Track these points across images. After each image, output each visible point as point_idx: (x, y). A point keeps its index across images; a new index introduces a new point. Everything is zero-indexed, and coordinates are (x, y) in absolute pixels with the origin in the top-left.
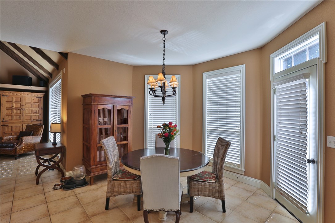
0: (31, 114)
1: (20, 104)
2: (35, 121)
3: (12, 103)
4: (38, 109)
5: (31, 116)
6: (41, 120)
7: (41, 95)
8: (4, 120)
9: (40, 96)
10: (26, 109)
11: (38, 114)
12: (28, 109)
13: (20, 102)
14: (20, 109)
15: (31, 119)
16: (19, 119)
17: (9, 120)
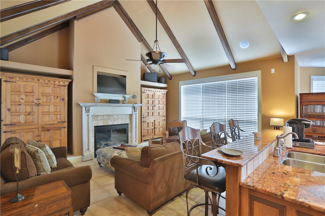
0: (159, 110)
1: (153, 101)
2: (161, 117)
3: (148, 99)
4: (163, 105)
5: (159, 112)
6: (165, 116)
7: (165, 91)
8: (144, 117)
9: (164, 93)
10: (156, 105)
11: (163, 110)
12: (157, 105)
13: (153, 98)
14: (153, 105)
15: (159, 115)
16: (152, 115)
17: (146, 116)
